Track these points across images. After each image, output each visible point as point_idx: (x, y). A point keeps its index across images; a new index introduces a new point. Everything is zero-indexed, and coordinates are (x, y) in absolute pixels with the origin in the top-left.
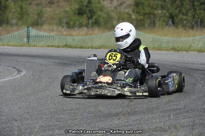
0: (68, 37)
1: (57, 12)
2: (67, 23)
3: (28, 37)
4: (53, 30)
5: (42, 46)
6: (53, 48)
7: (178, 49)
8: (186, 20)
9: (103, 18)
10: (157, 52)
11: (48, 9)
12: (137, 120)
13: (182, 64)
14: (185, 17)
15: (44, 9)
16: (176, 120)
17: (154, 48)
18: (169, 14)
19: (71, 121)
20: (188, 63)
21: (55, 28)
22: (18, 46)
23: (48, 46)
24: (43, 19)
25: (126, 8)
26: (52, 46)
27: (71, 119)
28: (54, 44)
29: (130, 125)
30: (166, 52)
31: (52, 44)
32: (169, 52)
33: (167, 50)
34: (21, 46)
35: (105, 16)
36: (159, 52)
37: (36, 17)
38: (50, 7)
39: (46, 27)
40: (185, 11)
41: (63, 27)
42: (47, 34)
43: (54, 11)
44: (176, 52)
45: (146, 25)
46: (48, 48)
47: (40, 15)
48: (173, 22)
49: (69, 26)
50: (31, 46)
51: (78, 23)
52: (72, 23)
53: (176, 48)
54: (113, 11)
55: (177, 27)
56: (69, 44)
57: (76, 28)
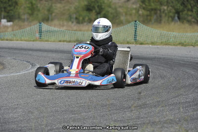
0: (79, 32)
1: (67, 8)
2: (76, 18)
3: (40, 32)
4: (63, 26)
5: (54, 41)
6: (65, 43)
7: (185, 44)
8: (191, 15)
9: (111, 13)
10: (164, 46)
11: (59, 5)
12: (148, 113)
13: (189, 59)
14: (190, 13)
15: (53, 5)
16: (186, 113)
17: (162, 43)
18: (175, 9)
19: (85, 114)
20: (195, 58)
21: (65, 23)
22: (31, 41)
23: (60, 41)
24: (53, 14)
25: (133, 3)
26: (64, 41)
27: (85, 112)
28: (65, 39)
29: (142, 118)
30: (174, 47)
31: (63, 39)
32: (177, 47)
33: (174, 45)
34: (34, 41)
35: (113, 11)
36: (167, 47)
37: (46, 12)
38: (60, 3)
39: (56, 22)
40: (190, 7)
41: (73, 22)
42: (59, 29)
43: (64, 7)
44: (183, 47)
45: (153, 21)
46: (60, 43)
47: (50, 10)
48: (179, 18)
49: (79, 21)
50: (43, 41)
51: (87, 18)
52: (81, 18)
53: (183, 43)
54: (120, 7)
55: (183, 22)
56: (79, 39)
57: (85, 24)
